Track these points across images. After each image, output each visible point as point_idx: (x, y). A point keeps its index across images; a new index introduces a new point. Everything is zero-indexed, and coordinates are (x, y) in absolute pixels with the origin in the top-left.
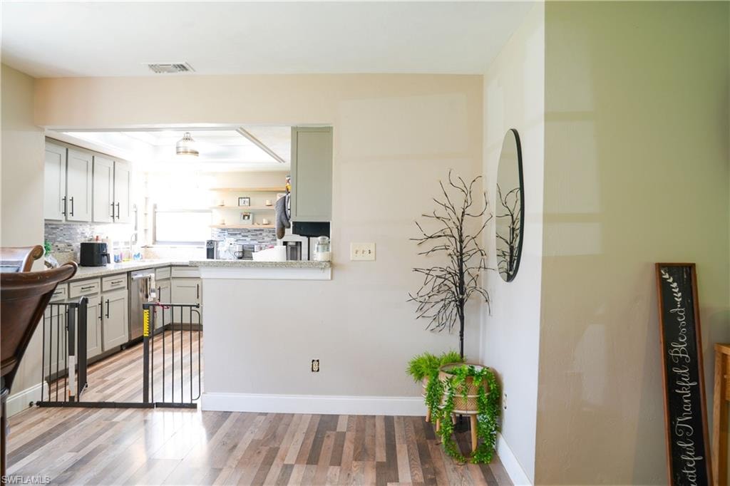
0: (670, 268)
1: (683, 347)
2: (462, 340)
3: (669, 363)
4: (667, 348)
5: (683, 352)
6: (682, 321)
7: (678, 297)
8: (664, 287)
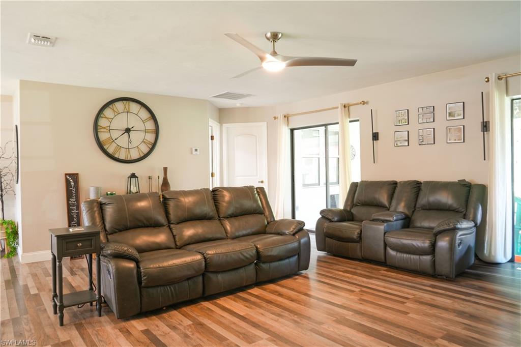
0: (70, 175)
1: (74, 200)
2: (3, 212)
3: (69, 205)
4: (68, 200)
5: (74, 201)
6: (74, 192)
7: (73, 184)
8: (67, 181)
